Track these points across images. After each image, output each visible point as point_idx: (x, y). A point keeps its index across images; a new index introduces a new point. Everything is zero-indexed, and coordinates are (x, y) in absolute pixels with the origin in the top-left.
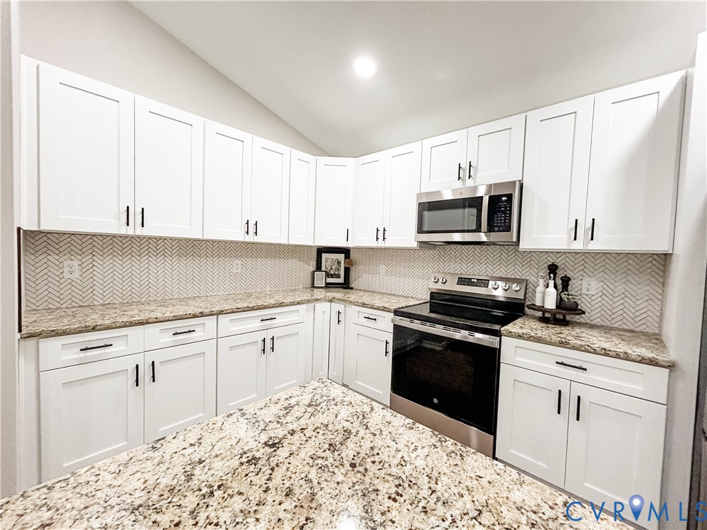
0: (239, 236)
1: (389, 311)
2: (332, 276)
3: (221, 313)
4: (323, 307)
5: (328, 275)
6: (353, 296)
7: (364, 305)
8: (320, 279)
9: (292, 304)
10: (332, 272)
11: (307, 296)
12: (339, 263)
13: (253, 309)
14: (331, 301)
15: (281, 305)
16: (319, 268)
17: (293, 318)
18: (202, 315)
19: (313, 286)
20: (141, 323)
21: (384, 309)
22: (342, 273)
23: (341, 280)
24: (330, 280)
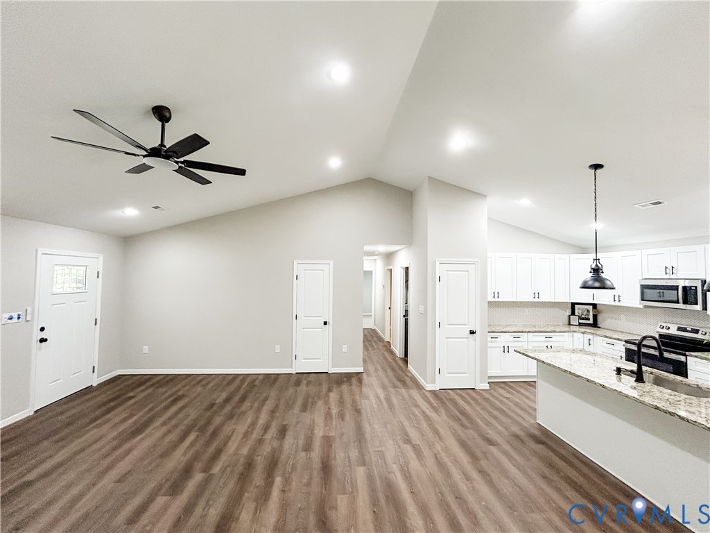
0: (531, 299)
1: (621, 340)
2: (583, 319)
3: (529, 332)
4: (578, 336)
5: (580, 318)
6: (599, 332)
7: (606, 337)
8: (575, 320)
9: (560, 332)
10: (583, 316)
11: (567, 329)
12: (588, 311)
13: (541, 332)
14: (583, 333)
15: (554, 332)
16: (573, 313)
17: (561, 339)
18: (523, 332)
19: (570, 324)
20: (505, 332)
21: (619, 339)
22: (591, 317)
23: (591, 322)
24: (581, 321)
